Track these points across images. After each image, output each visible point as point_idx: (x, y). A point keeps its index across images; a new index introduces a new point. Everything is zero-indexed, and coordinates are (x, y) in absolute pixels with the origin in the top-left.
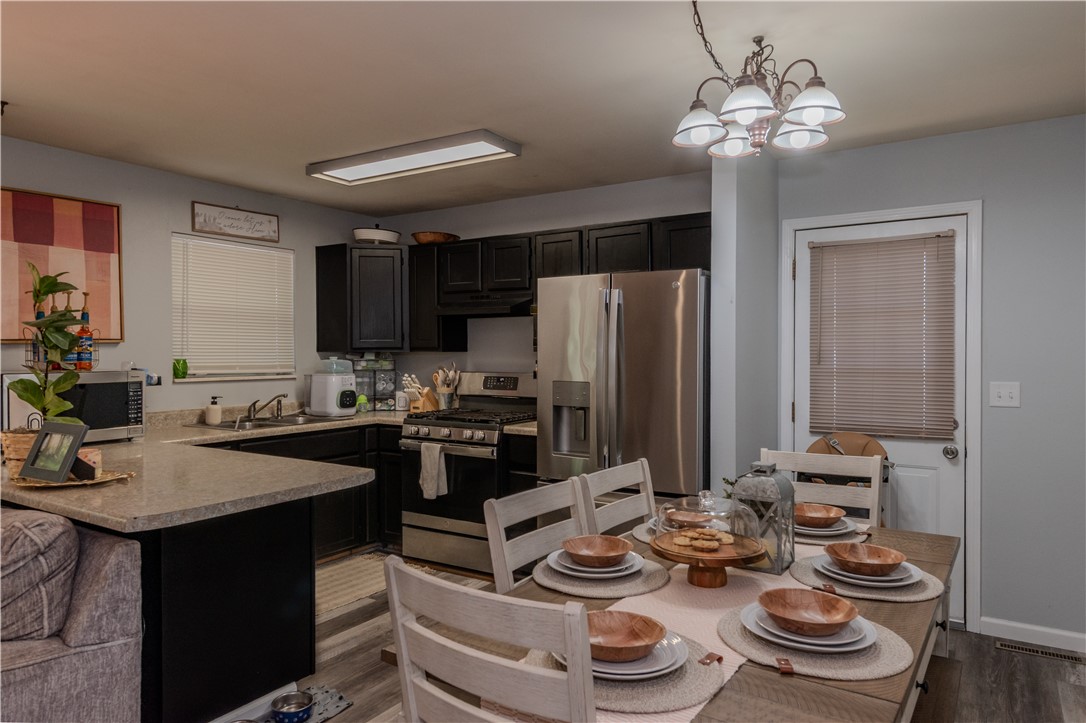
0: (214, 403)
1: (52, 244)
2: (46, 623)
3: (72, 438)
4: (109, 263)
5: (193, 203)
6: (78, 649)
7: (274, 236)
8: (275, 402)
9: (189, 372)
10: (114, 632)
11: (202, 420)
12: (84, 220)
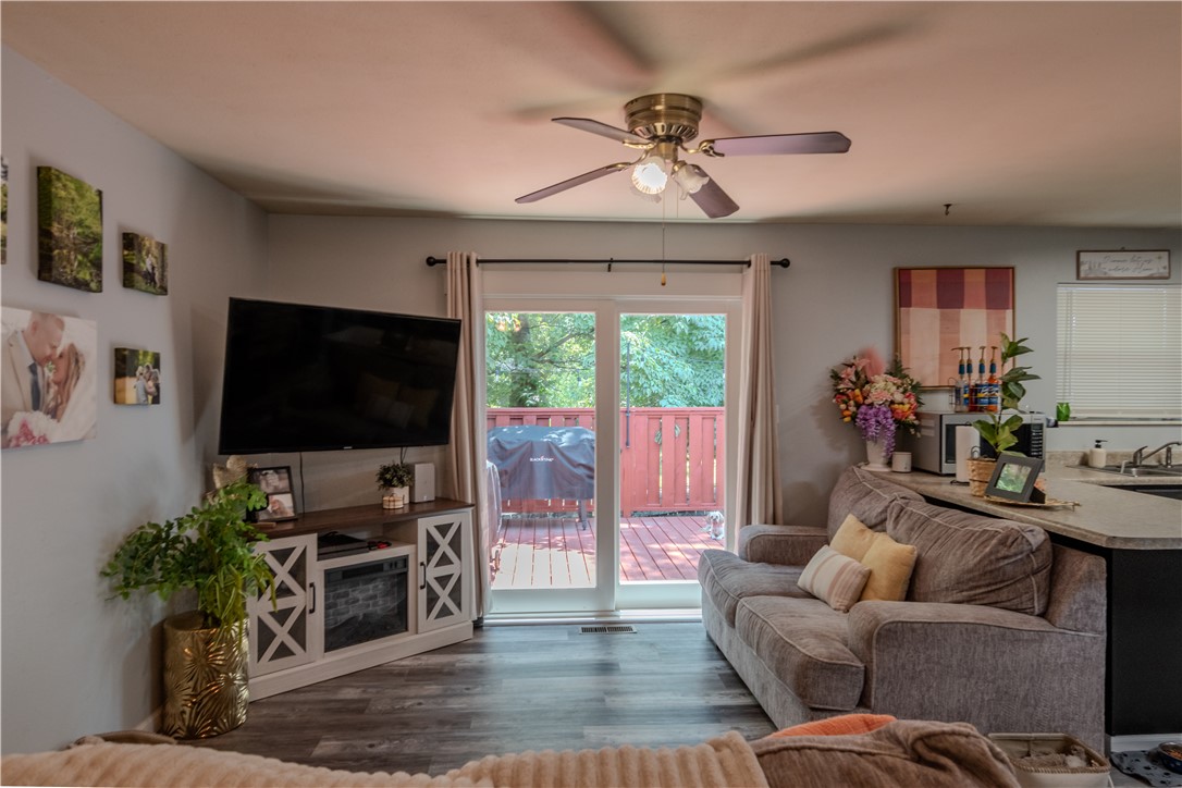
0: (1098, 446)
1: (962, 307)
2: (1036, 604)
3: (1029, 469)
4: (1004, 318)
5: (1078, 253)
6: (1062, 630)
7: (1165, 272)
8: (1165, 450)
9: (1071, 415)
10: (1086, 625)
11: (1085, 462)
12: (987, 283)
